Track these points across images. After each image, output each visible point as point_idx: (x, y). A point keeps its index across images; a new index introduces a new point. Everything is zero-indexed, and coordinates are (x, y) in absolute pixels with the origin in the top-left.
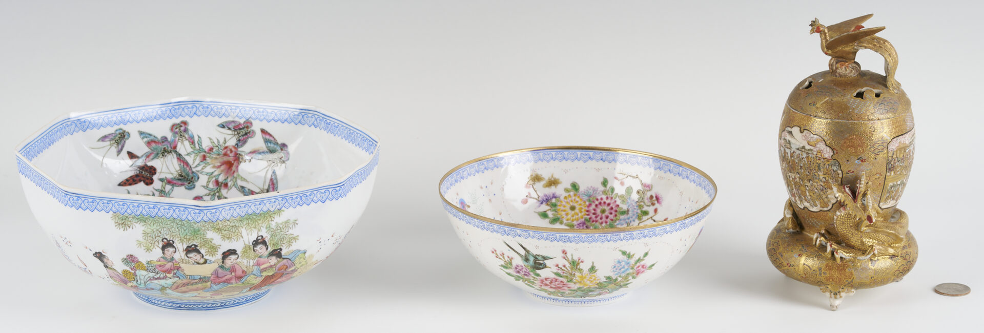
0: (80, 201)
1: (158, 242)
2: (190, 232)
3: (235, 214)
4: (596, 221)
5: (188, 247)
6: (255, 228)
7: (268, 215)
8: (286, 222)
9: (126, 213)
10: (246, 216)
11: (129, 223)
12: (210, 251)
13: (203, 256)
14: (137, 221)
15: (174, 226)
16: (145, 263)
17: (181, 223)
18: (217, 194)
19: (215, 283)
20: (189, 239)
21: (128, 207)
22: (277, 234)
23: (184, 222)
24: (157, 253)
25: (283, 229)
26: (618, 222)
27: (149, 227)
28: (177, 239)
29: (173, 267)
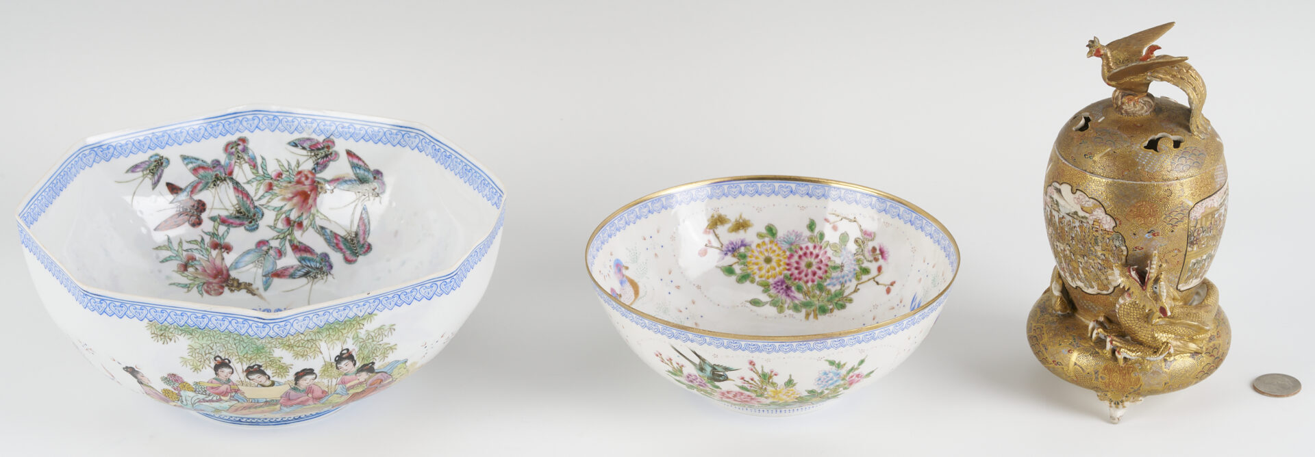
0: (104, 305)
1: (209, 360)
2: (252, 349)
3: (311, 325)
4: (800, 279)
5: (249, 367)
6: (338, 339)
7: (356, 321)
8: (380, 329)
9: (166, 322)
10: (326, 326)
11: (170, 335)
12: (278, 371)
13: (269, 378)
14: (180, 332)
15: (230, 342)
16: (192, 384)
17: (239, 338)
18: (289, 237)
19: (285, 406)
20: (251, 359)
21: (169, 315)
22: (368, 344)
23: (243, 337)
24: (207, 374)
25: (376, 337)
26: (828, 281)
27: (197, 341)
28: (235, 358)
29: (229, 389)
